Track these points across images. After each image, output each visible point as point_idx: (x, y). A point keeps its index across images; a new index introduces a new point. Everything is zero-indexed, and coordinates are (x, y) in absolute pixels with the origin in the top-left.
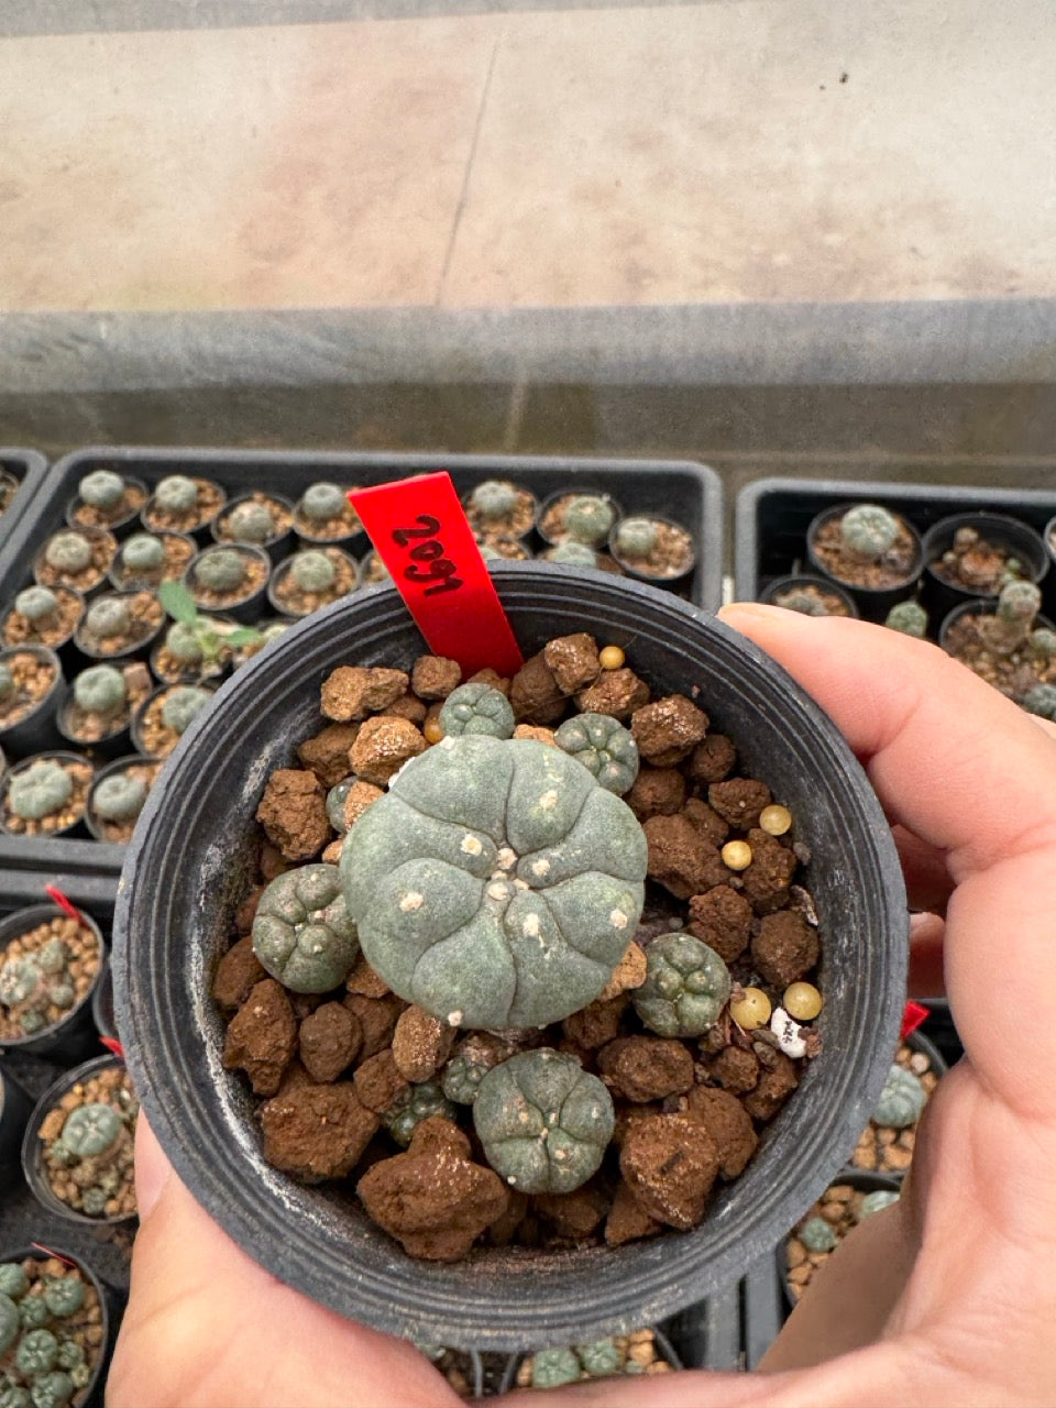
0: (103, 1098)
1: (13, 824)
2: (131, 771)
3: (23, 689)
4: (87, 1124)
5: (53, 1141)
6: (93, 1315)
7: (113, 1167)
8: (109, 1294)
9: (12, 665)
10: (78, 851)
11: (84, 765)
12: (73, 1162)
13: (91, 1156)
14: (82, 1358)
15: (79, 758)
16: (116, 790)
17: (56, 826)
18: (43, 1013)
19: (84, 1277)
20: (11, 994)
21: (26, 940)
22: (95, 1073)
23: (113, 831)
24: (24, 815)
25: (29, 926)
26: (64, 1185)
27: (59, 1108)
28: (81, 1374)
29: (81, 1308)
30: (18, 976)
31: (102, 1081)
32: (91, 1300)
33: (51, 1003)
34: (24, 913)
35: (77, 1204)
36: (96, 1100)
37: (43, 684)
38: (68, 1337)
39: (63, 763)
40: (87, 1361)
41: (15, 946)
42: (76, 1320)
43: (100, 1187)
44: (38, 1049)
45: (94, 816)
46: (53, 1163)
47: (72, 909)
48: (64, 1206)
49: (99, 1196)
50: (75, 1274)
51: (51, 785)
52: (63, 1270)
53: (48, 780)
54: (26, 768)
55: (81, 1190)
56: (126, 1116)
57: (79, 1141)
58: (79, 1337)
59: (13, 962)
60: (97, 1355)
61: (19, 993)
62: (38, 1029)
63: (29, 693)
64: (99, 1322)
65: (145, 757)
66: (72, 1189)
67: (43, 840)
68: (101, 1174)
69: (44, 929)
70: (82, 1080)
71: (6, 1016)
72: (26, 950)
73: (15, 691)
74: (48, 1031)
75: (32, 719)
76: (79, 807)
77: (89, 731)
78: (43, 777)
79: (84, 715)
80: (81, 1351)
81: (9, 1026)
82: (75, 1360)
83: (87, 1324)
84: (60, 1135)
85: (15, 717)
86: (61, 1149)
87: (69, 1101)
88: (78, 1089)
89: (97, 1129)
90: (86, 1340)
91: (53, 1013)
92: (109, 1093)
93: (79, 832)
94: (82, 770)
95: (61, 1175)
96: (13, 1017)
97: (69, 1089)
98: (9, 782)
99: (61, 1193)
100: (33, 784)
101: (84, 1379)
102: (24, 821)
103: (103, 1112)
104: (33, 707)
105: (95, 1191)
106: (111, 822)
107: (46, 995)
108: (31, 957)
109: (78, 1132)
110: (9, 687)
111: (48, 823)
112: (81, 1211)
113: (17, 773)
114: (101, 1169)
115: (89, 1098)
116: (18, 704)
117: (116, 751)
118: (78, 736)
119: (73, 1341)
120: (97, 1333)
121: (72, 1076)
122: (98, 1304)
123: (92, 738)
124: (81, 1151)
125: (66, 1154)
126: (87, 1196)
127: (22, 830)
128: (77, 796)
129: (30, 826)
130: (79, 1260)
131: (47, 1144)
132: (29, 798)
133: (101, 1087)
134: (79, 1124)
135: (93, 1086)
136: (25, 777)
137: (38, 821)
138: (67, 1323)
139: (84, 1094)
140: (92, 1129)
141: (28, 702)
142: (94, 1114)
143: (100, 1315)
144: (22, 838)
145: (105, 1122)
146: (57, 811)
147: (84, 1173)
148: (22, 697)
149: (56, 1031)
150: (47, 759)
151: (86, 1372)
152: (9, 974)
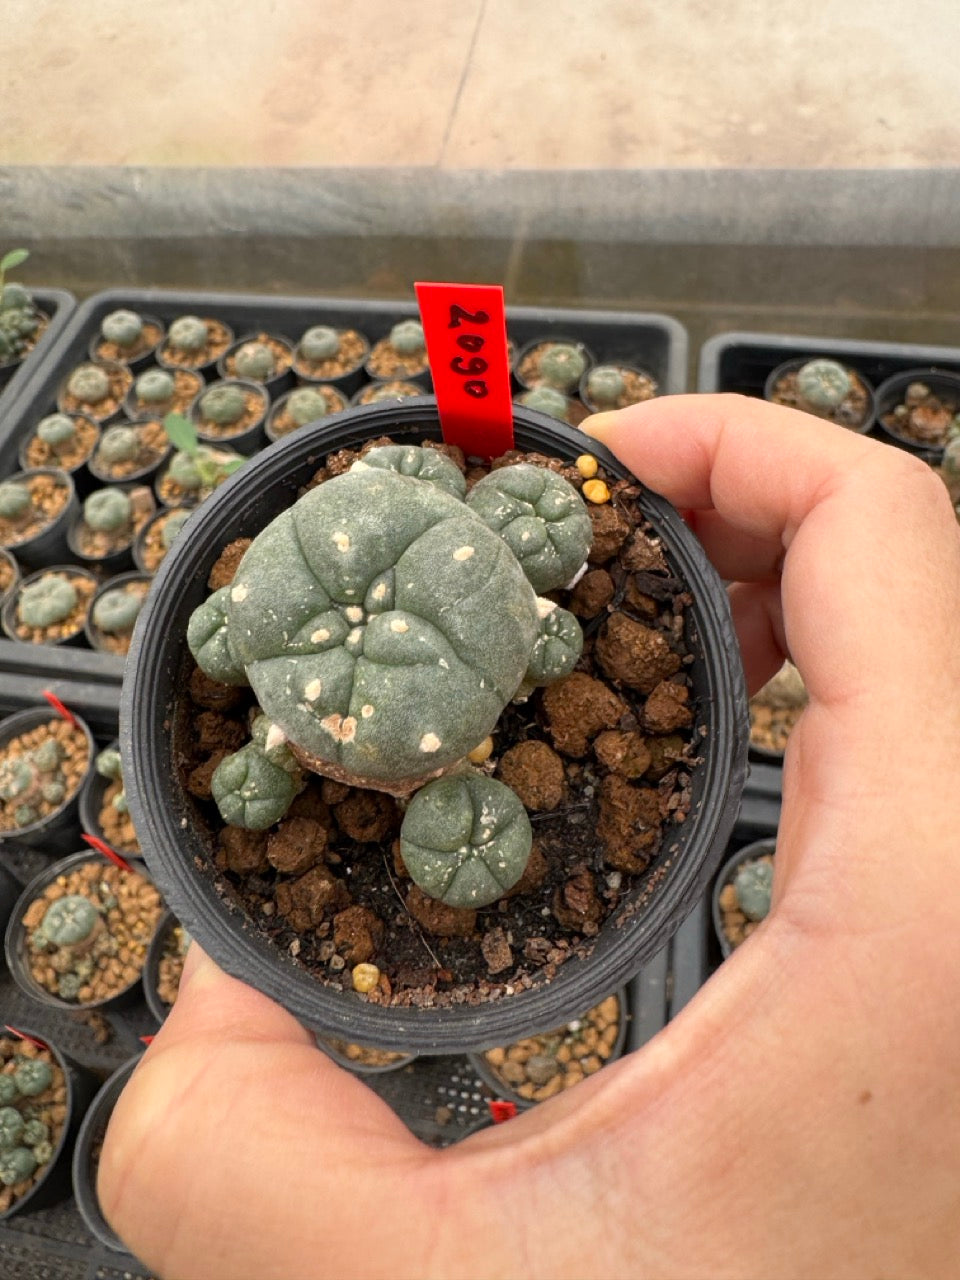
0: (84, 890)
1: (22, 631)
2: (131, 587)
3: (40, 507)
4: (64, 914)
5: (35, 928)
6: (58, 1096)
7: (88, 956)
8: (75, 1076)
9: (31, 486)
10: (77, 659)
11: (89, 579)
12: (51, 949)
13: (67, 944)
14: (46, 1135)
15: (85, 572)
16: (114, 604)
17: (60, 634)
18: (35, 808)
19: (53, 1058)
20: (6, 789)
21: (26, 739)
22: (77, 867)
23: (111, 642)
24: (31, 623)
25: (29, 727)
26: (43, 971)
27: (43, 897)
28: (44, 1151)
29: (49, 1088)
30: (15, 773)
31: (83, 874)
32: (58, 1080)
33: (42, 799)
34: (25, 715)
35: (53, 989)
36: (77, 893)
37: (57, 504)
38: (34, 1115)
39: (70, 577)
40: (51, 1139)
41: (15, 744)
42: (44, 1100)
43: (75, 974)
44: (29, 841)
45: (94, 627)
46: (35, 950)
47: (67, 713)
48: (41, 989)
49: (73, 981)
50: (45, 1056)
51: (58, 597)
52: (35, 1051)
53: (55, 593)
54: (36, 580)
55: (58, 975)
56: (102, 908)
57: (57, 930)
58: (44, 1115)
59: (12, 759)
60: (61, 1133)
61: (14, 789)
62: (31, 822)
63: (45, 512)
64: (64, 1103)
65: (144, 574)
66: (50, 974)
67: (45, 648)
68: (77, 962)
69: (42, 730)
70: (66, 873)
71: (3, 809)
72: (25, 748)
73: (33, 510)
74: (38, 825)
75: (46, 535)
76: (82, 618)
77: (96, 548)
78: (51, 588)
79: (93, 533)
80: (46, 1130)
81: (5, 818)
82: (39, 1138)
83: (53, 1103)
84: (40, 923)
85: (32, 533)
86: (41, 937)
87: (52, 892)
88: (61, 881)
89: (74, 920)
90: (51, 1119)
91: (45, 808)
92: (90, 886)
93: (80, 642)
94: (87, 584)
95: (41, 961)
96: (9, 810)
97: (53, 880)
98: (20, 593)
99: (40, 978)
100: (41, 595)
101: (47, 1156)
102: (31, 629)
103: (80, 905)
104: (46, 525)
105: (71, 977)
106: (110, 633)
107: (39, 792)
108: (28, 755)
109: (56, 922)
110: (26, 506)
111: (52, 632)
112: (57, 995)
113: (27, 585)
114: (77, 957)
115: (72, 890)
116: (35, 521)
117: (119, 567)
118: (86, 552)
119: (38, 1119)
120: (62, 1112)
121: (57, 868)
122: (64, 1085)
123: (99, 554)
124: (58, 940)
125: (44, 942)
126: (63, 981)
127: (29, 638)
128: (81, 608)
129: (37, 634)
130: (49, 1042)
131: (30, 930)
132: (37, 608)
133: (82, 879)
134: (58, 914)
135: (75, 878)
136: (34, 589)
137: (44, 630)
138: (35, 1102)
139: (67, 886)
140: (69, 921)
141: (43, 519)
142: (72, 906)
143: (65, 1096)
144: (28, 645)
145: (81, 914)
146: (61, 621)
147: (61, 960)
148: (39, 515)
149: (46, 826)
150: (57, 573)
151: (49, 1149)
152: (6, 770)
